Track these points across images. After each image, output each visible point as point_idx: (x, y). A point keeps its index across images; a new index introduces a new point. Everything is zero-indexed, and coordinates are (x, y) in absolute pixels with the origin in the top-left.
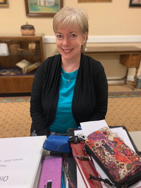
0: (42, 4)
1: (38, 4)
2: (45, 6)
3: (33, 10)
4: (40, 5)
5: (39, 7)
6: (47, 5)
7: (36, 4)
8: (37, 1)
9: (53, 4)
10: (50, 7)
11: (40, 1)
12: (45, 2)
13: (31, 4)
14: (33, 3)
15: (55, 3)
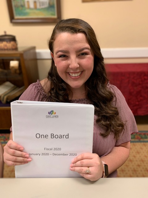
0: (32, 6)
1: (26, 6)
2: (35, 8)
3: (20, 14)
4: (29, 8)
5: (28, 11)
6: (38, 6)
7: (23, 6)
8: (24, 2)
9: (46, 6)
10: (42, 9)
11: (28, 2)
12: (35, 2)
13: (17, 7)
14: (19, 4)
15: (49, 4)
